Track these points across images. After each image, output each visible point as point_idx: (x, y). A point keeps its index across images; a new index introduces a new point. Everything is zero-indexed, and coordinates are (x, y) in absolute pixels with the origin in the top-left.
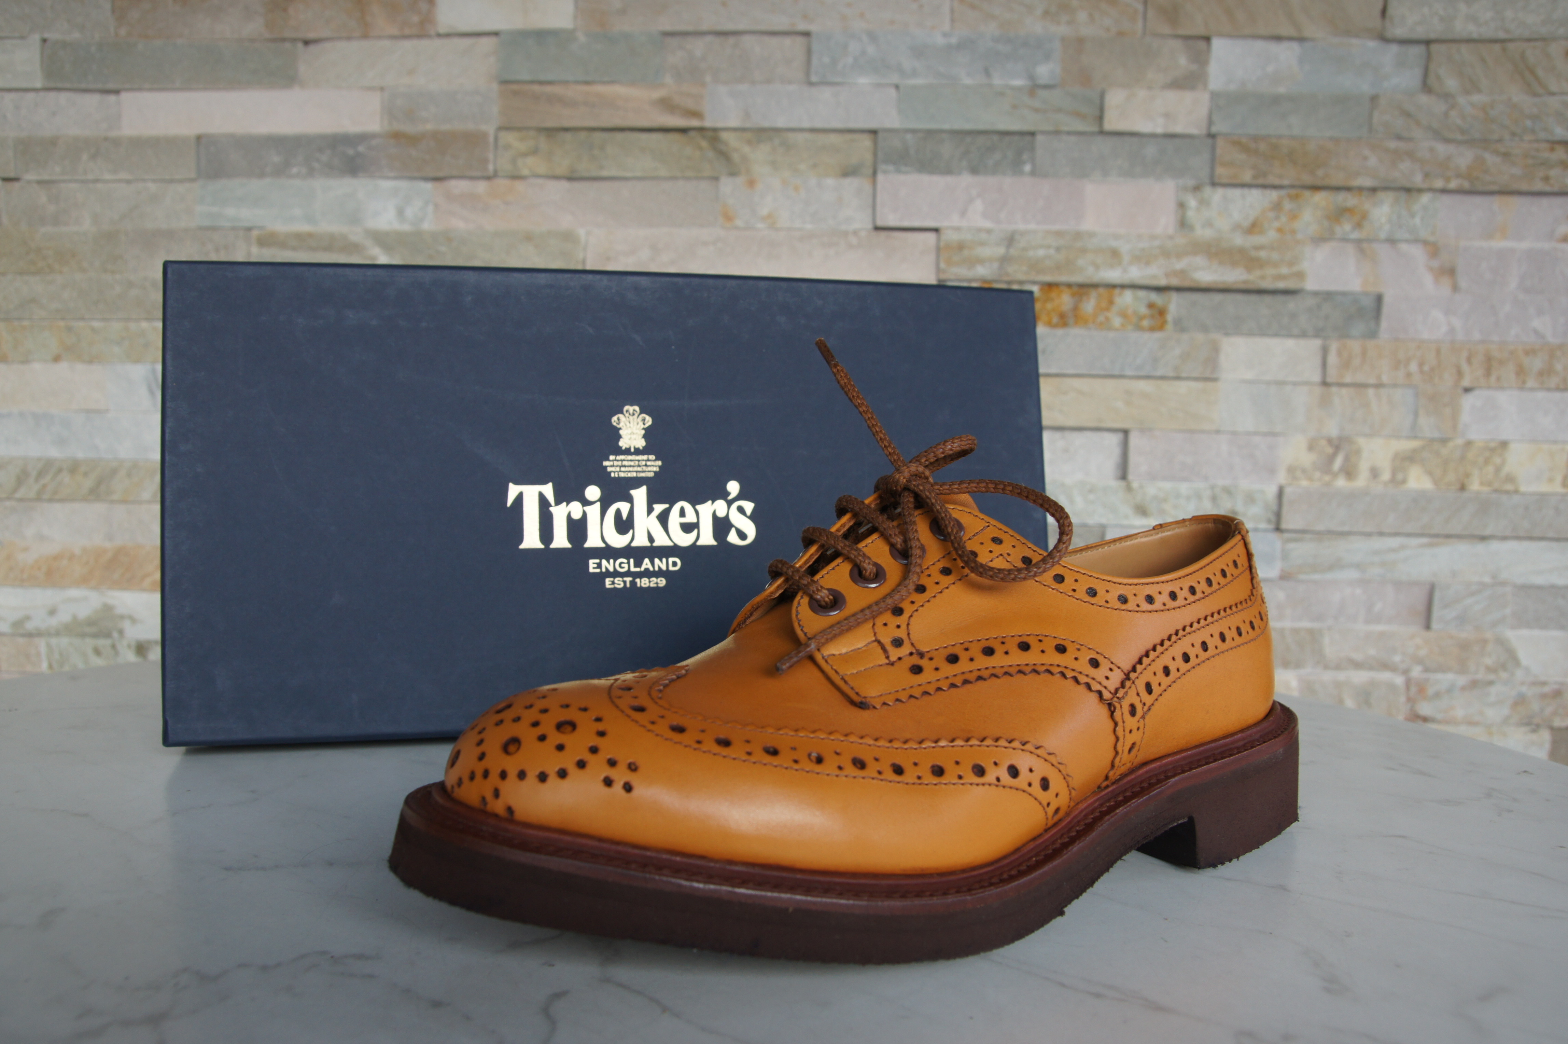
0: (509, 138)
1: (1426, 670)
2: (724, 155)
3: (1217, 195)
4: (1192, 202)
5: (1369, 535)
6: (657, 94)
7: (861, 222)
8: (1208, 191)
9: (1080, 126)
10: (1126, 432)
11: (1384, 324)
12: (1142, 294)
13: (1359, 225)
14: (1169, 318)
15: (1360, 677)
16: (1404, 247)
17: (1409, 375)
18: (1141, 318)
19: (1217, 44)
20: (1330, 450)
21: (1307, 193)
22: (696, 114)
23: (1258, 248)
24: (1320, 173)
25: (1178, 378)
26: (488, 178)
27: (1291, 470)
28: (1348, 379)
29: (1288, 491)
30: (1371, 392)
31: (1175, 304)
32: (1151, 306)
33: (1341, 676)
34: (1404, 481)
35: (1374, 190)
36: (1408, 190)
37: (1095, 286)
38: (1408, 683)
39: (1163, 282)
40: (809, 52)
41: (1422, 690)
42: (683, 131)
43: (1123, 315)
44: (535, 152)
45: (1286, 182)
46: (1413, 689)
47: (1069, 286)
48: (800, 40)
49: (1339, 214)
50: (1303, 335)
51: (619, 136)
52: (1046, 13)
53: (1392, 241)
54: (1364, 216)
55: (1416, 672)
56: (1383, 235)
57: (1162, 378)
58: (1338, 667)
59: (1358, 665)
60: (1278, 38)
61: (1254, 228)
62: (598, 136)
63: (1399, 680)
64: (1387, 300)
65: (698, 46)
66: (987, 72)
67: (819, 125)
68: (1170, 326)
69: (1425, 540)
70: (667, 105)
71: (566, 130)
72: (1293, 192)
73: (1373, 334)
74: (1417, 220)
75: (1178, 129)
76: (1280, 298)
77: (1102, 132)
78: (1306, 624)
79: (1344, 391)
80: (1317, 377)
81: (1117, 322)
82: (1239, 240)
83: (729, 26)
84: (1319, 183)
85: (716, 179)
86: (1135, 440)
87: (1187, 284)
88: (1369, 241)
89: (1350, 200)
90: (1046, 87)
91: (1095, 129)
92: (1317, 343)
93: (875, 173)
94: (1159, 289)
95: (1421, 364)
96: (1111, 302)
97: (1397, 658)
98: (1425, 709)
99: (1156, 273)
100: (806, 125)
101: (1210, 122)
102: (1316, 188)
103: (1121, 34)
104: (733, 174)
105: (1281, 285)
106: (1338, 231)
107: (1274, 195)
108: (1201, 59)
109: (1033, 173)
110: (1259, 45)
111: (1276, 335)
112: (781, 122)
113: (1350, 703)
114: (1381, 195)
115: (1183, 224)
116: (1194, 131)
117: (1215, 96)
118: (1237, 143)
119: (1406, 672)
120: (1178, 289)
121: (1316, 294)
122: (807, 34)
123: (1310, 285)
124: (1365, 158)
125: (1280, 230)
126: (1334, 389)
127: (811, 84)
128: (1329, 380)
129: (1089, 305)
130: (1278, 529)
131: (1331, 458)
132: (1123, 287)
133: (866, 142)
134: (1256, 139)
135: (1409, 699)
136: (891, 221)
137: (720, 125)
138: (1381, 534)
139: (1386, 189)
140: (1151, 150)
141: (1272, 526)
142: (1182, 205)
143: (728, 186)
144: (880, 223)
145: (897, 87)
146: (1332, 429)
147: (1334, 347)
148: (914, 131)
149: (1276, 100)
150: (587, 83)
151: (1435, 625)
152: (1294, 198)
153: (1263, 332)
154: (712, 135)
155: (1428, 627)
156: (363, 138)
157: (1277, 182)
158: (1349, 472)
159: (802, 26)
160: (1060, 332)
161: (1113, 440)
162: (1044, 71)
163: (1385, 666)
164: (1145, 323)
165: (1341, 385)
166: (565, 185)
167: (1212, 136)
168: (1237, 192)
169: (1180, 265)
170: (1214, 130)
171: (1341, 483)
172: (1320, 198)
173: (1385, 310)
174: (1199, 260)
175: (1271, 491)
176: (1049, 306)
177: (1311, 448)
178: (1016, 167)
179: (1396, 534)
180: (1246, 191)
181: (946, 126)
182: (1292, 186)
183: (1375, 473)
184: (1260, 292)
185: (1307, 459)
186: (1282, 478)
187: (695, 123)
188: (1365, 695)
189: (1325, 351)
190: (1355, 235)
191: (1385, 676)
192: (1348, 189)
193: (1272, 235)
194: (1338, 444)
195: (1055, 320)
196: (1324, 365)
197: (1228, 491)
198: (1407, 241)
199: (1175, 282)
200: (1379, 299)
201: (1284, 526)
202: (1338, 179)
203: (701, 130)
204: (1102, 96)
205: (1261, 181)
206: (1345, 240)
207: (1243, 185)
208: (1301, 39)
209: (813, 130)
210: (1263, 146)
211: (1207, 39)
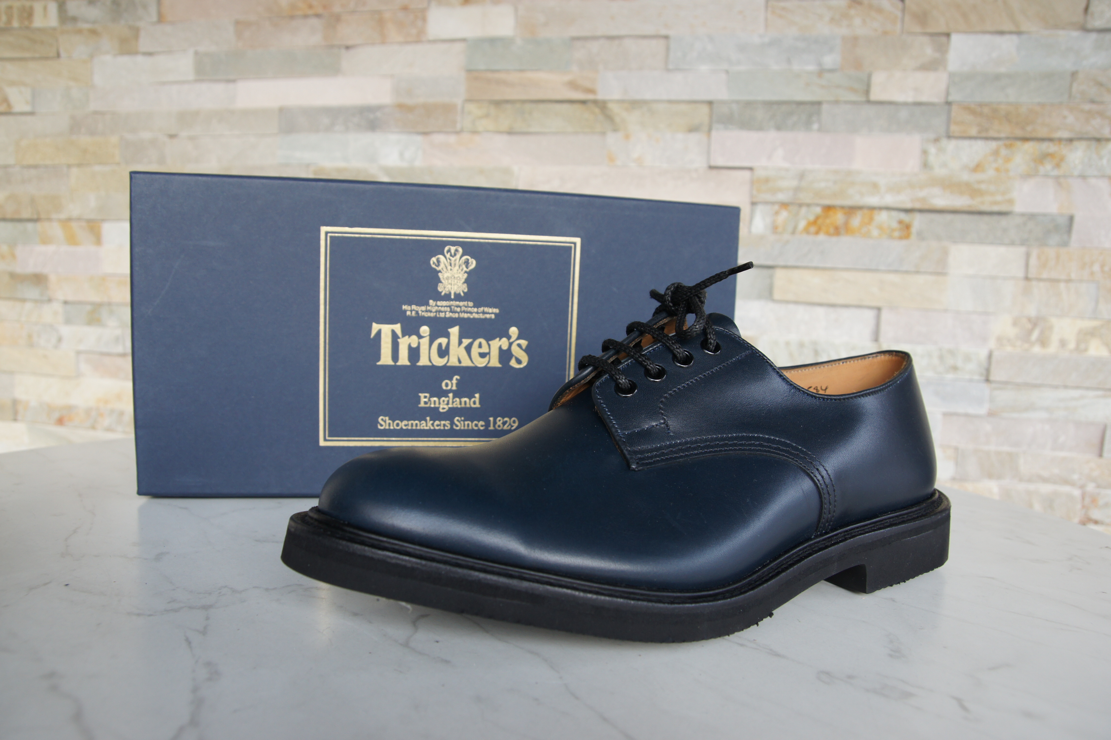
0: (471, 107)
1: (1098, 486)
2: (609, 118)
3: (951, 145)
4: (932, 150)
5: (1056, 387)
6: (567, 78)
7: (700, 163)
8: (944, 142)
9: (853, 97)
10: (879, 309)
11: (1074, 236)
12: (894, 214)
13: (1058, 166)
14: (914, 230)
15: (1046, 488)
16: (1093, 181)
17: (1092, 273)
18: (893, 230)
19: (955, 38)
20: (1029, 326)
21: (1019, 143)
22: (591, 91)
23: (980, 182)
24: (1029, 128)
25: (917, 272)
26: (457, 133)
27: (999, 340)
28: (1045, 276)
29: (996, 354)
30: (1062, 285)
31: (917, 221)
32: (900, 222)
33: (1032, 487)
34: (1086, 350)
35: (1071, 140)
36: (1098, 140)
37: (860, 208)
38: (1083, 496)
39: (909, 205)
40: (668, 49)
41: (1094, 500)
42: (583, 102)
43: (880, 228)
44: (487, 116)
45: (1002, 135)
46: (1087, 500)
47: (842, 207)
48: (662, 42)
49: (1043, 158)
50: (1012, 243)
51: (542, 106)
52: (832, 20)
53: (1083, 177)
54: (1062, 159)
55: (1091, 487)
56: (1076, 173)
57: (907, 272)
58: (1030, 480)
59: (1045, 480)
60: (1001, 33)
61: (978, 168)
62: (528, 106)
63: (1077, 493)
64: (1077, 220)
65: (594, 47)
66: (789, 61)
67: (673, 97)
68: (913, 237)
69: (1100, 393)
70: (573, 85)
71: (507, 102)
72: (1008, 142)
73: (1065, 244)
74: (1105, 161)
75: (924, 99)
76: (995, 218)
77: (869, 102)
78: (1006, 448)
79: (1042, 284)
80: (1021, 274)
81: (875, 233)
82: (966, 177)
83: (615, 33)
84: (1028, 135)
85: (603, 134)
86: (885, 315)
87: (926, 207)
88: (1065, 176)
89: (1051, 148)
90: (832, 71)
91: (863, 99)
92: (1021, 250)
93: (710, 130)
94: (907, 211)
95: (1102, 266)
96: (871, 219)
97: (1075, 477)
98: (1095, 514)
99: (904, 200)
100: (665, 97)
101: (948, 94)
102: (1025, 139)
103: (885, 33)
104: (615, 130)
105: (996, 208)
106: (1042, 170)
107: (994, 144)
108: (943, 49)
109: (820, 130)
110: (987, 38)
111: (992, 243)
112: (648, 96)
113: (1037, 507)
114: (1076, 144)
115: (926, 165)
116: (935, 100)
117: (952, 75)
118: (968, 109)
119: (1082, 487)
120: (921, 211)
121: (1023, 215)
122: (666, 37)
123: (1018, 208)
124: (1065, 117)
125: (997, 170)
126: (1034, 283)
127: (668, 70)
128: (1030, 276)
129: (856, 221)
130: (987, 380)
131: (1030, 332)
132: (881, 208)
133: (705, 109)
134: (981, 105)
135: (1083, 507)
136: (720, 162)
137: (607, 97)
138: (1066, 387)
139: (1080, 139)
140: (904, 114)
141: (983, 378)
142: (925, 152)
143: (612, 139)
144: (713, 163)
145: (727, 72)
146: (1032, 311)
147: (1035, 253)
148: (737, 102)
149: (998, 77)
150: (522, 71)
151: (1105, 454)
152: (1008, 147)
153: (982, 242)
154: (602, 105)
155: (1101, 455)
156: (379, 108)
157: (996, 135)
158: (1043, 342)
159: (664, 32)
160: (834, 239)
161: (870, 315)
162: (829, 60)
163: (1066, 482)
164: (896, 234)
165: (1039, 280)
166: (505, 138)
167: (949, 104)
168: (966, 143)
169: (922, 194)
170: (950, 99)
171: (1037, 349)
172: (1029, 146)
173: (1076, 226)
174: (936, 191)
175: (983, 353)
176: (828, 221)
177: (1015, 324)
178: (808, 125)
179: (1077, 387)
180: (973, 142)
181: (760, 98)
182: (1008, 138)
183: (1063, 343)
184: (981, 213)
185: (1011, 332)
186: (992, 344)
187: (590, 97)
188: (1049, 502)
189: (1028, 256)
190: (1055, 173)
191: (1066, 489)
192: (1051, 140)
193: (991, 173)
194: (1035, 322)
195: (832, 230)
196: (1027, 265)
197: (952, 353)
198: (1095, 177)
199: (918, 205)
200: (1071, 219)
201: (992, 378)
202: (1042, 132)
203: (595, 102)
204: (869, 76)
205: (984, 135)
206: (1046, 176)
207: (970, 138)
208: (1019, 33)
209: (670, 102)
210: (986, 110)
211: (948, 35)
